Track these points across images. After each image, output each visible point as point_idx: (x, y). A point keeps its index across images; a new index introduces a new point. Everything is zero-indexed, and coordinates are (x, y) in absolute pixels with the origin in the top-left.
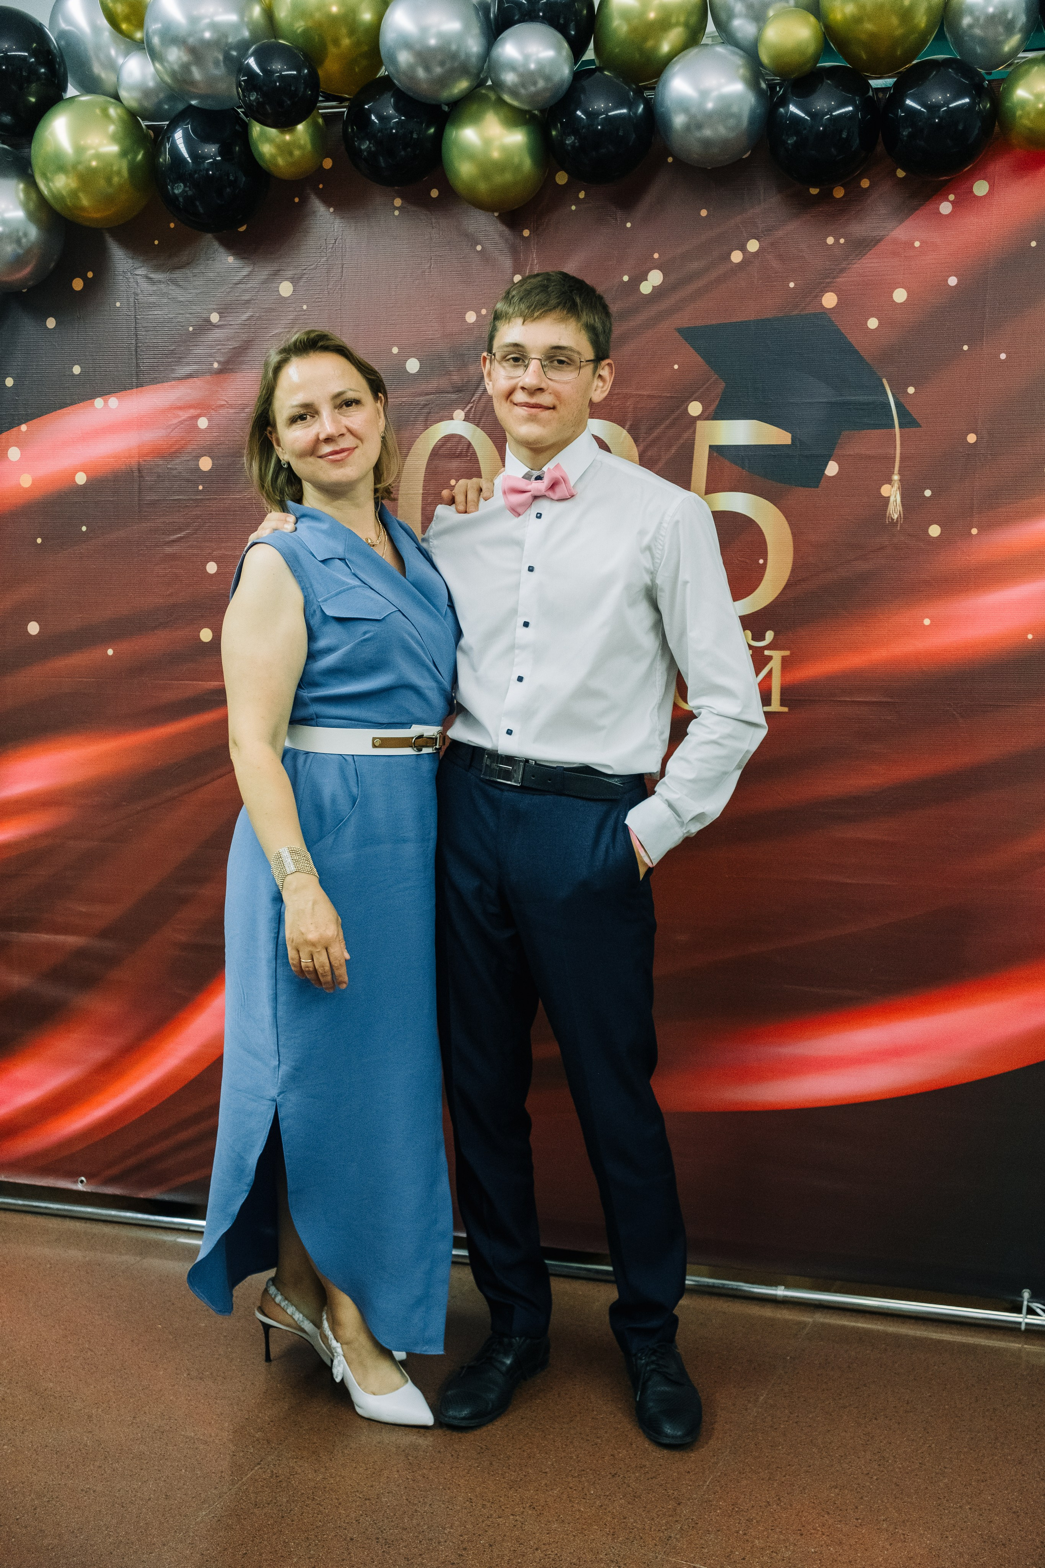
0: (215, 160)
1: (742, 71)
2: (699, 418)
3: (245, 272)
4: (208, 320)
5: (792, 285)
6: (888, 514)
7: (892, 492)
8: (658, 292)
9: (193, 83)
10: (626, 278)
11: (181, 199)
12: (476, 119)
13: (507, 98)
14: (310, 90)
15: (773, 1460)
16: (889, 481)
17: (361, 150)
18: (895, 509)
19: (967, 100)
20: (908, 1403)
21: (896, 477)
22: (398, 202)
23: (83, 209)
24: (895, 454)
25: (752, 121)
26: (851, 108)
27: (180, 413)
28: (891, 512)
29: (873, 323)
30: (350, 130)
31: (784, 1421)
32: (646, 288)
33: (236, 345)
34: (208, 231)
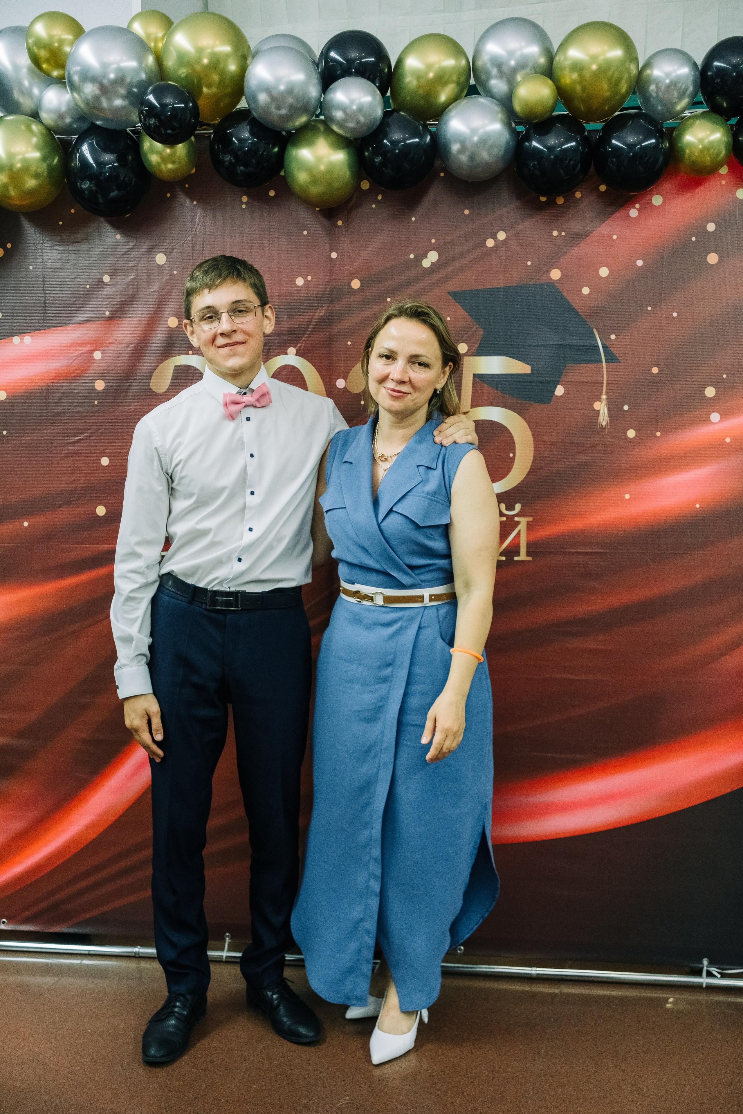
0: (113, 165)
1: (500, 116)
2: (466, 354)
3: (129, 246)
4: (101, 281)
5: (529, 263)
6: (599, 422)
7: (601, 407)
8: (435, 267)
9: (101, 109)
10: (412, 256)
11: (86, 192)
12: (310, 143)
13: (335, 128)
14: (193, 119)
15: (565, 1096)
16: (599, 399)
17: (224, 162)
18: (604, 419)
19: (654, 141)
20: (643, 1047)
21: (604, 397)
22: (245, 199)
23: (10, 198)
24: (603, 381)
25: (507, 151)
26: (574, 143)
27: (80, 348)
28: (601, 421)
29: (586, 291)
30: (216, 147)
31: (563, 1067)
32: (426, 263)
33: (124, 298)
34: (102, 216)
